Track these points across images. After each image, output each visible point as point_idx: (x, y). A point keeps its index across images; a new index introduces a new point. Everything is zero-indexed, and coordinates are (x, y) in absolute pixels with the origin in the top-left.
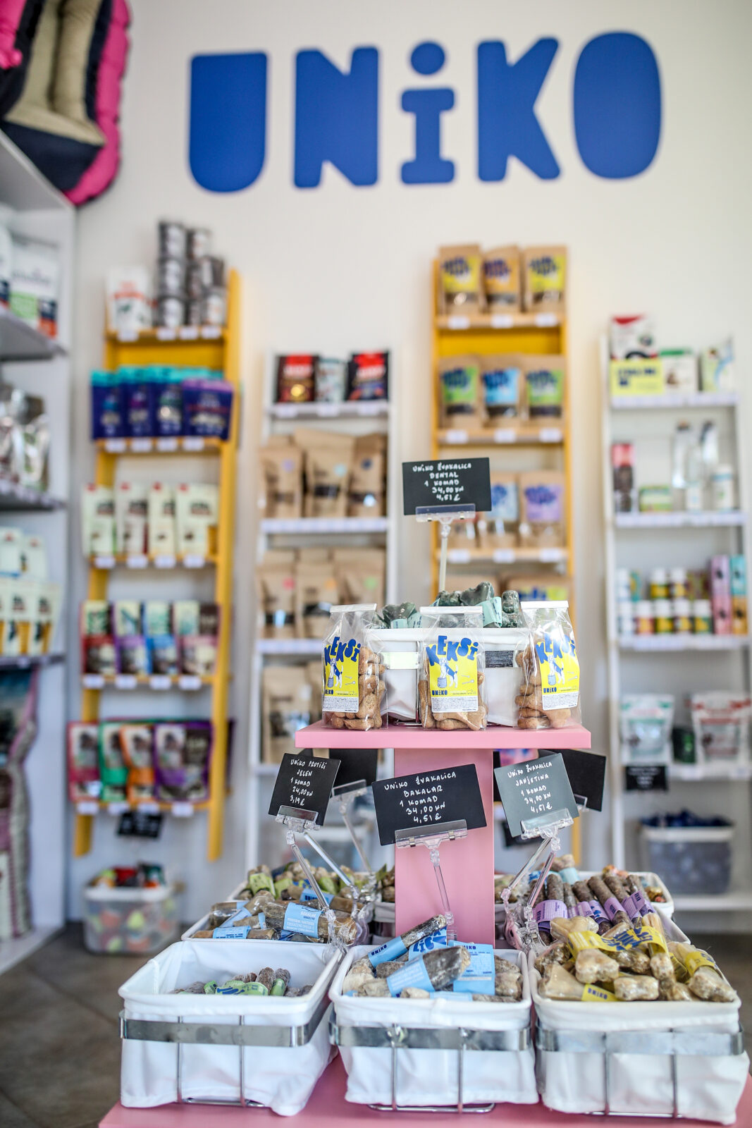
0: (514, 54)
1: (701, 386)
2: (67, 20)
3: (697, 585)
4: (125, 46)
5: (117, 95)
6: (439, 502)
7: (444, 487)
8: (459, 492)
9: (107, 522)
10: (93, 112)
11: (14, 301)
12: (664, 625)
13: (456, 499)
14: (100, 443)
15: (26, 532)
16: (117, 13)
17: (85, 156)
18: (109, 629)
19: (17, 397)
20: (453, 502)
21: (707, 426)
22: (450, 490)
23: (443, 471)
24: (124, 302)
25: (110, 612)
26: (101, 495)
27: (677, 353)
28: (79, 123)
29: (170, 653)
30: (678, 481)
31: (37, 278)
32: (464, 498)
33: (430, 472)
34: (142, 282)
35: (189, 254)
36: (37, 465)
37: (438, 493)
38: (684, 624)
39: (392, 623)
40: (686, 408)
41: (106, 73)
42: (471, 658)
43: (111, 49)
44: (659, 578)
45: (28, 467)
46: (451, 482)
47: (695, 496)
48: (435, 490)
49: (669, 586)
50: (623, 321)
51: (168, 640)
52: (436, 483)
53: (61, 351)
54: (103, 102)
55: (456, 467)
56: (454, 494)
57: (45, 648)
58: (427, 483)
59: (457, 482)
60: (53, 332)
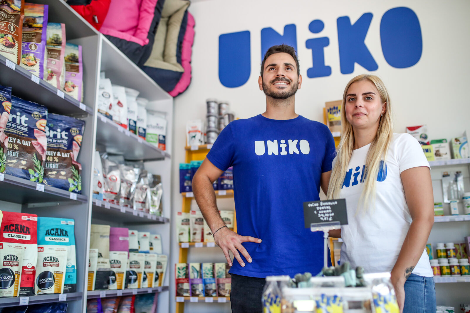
0: (353, 21)
1: (452, 157)
2: (170, 27)
3: (461, 250)
4: (194, 34)
5: (190, 53)
6: (322, 221)
7: (324, 214)
8: (332, 216)
9: (186, 227)
10: (180, 60)
11: (148, 137)
12: (446, 271)
13: (331, 219)
14: (183, 193)
15: (152, 233)
16: (190, 22)
17: (177, 77)
18: (187, 275)
19: (149, 175)
20: (329, 221)
21: (458, 174)
22: (327, 215)
23: (323, 206)
24: (193, 134)
25: (187, 267)
26: (184, 216)
27: (440, 141)
28: (174, 64)
29: (214, 287)
30: (446, 201)
31: (157, 127)
32: (334, 219)
33: (317, 206)
34: (200, 126)
35: (220, 113)
36: (157, 204)
37: (321, 217)
38: (456, 270)
39: (299, 285)
40: (446, 166)
41: (186, 44)
42: (339, 305)
43: (187, 36)
44: (441, 247)
45: (153, 205)
46: (328, 211)
47: (455, 207)
48: (319, 215)
49: (447, 251)
50: (412, 129)
51: (212, 281)
52: (320, 212)
53: (167, 156)
54: (185, 56)
55: (329, 203)
56: (329, 217)
57: (160, 284)
58: (315, 212)
59: (330, 211)
60: (164, 149)
